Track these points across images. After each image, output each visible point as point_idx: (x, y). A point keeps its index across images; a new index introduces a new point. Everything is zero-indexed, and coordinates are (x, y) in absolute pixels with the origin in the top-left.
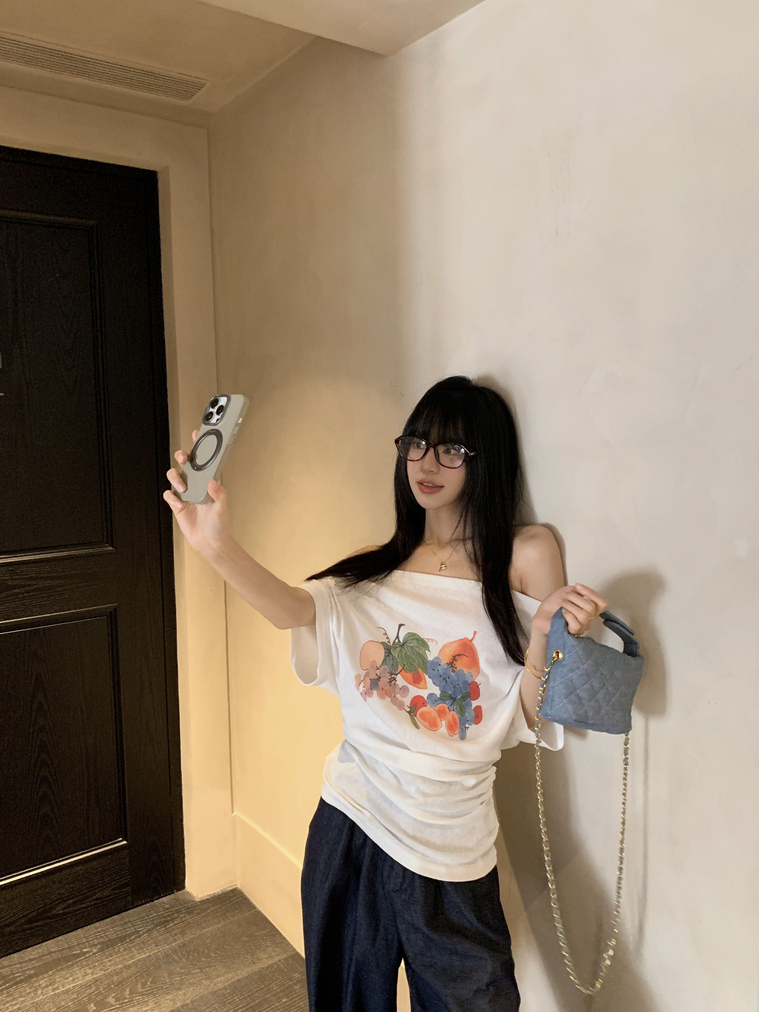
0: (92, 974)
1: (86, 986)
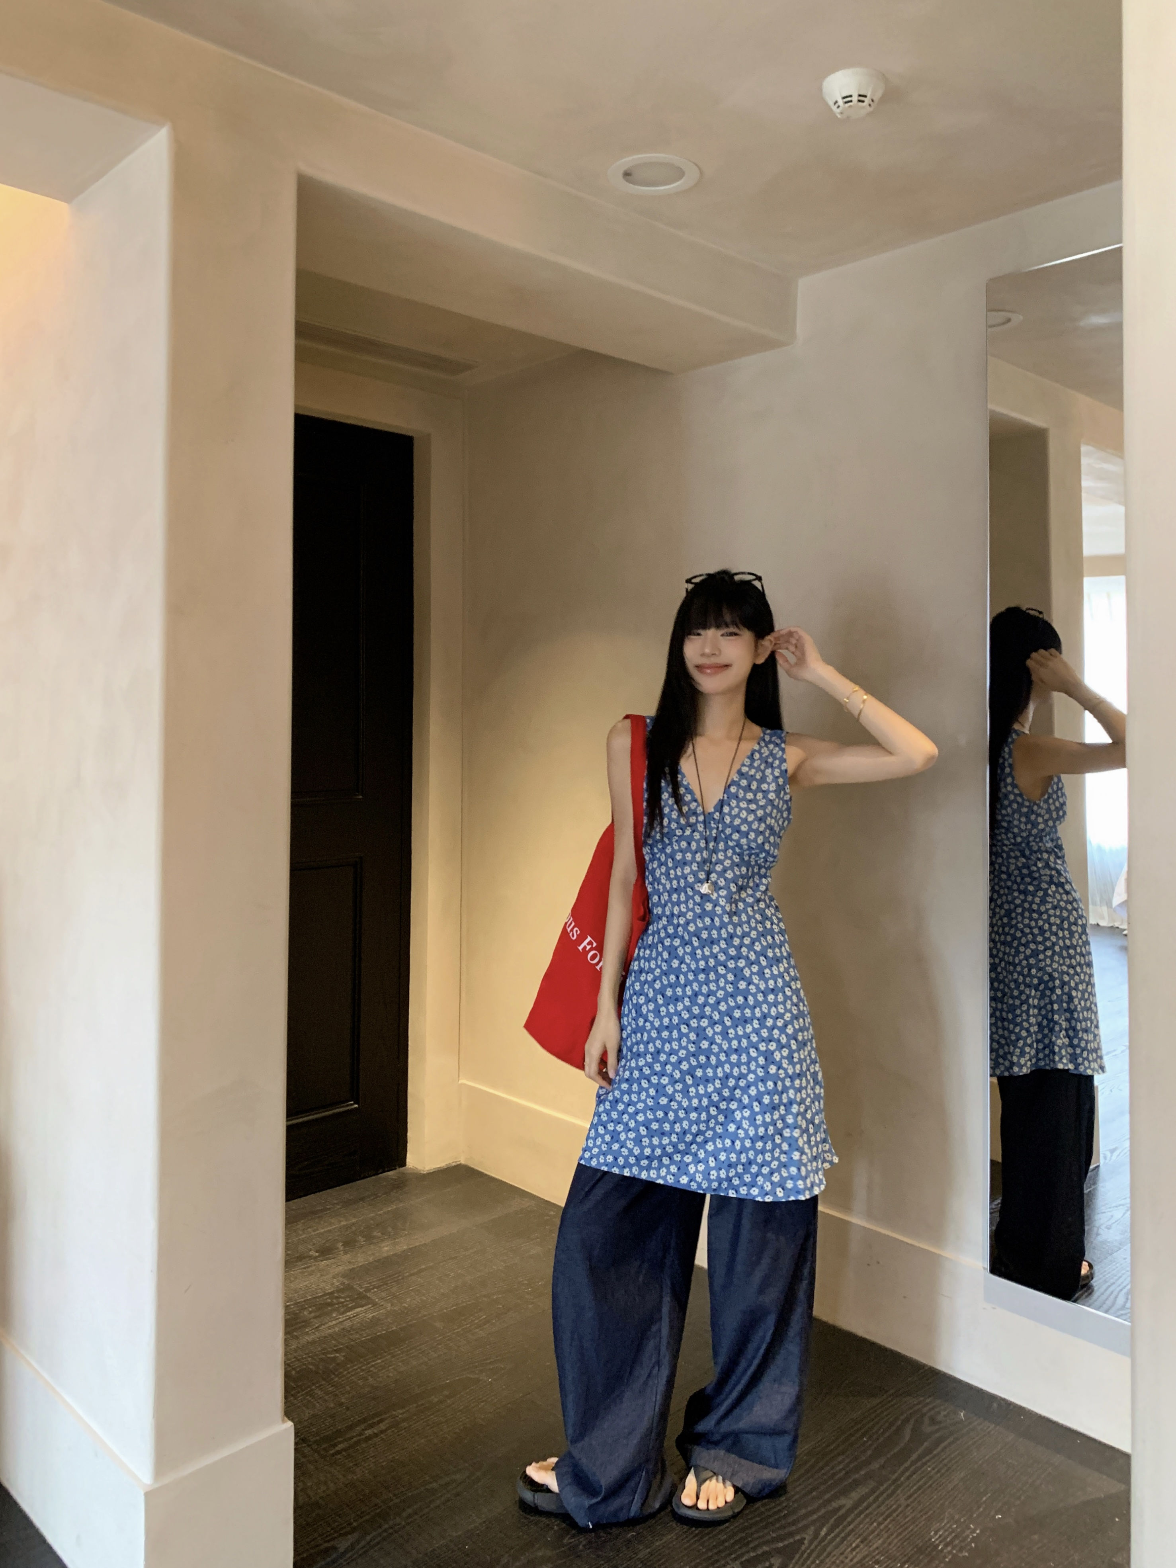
0: (346, 1220)
1: (347, 1227)
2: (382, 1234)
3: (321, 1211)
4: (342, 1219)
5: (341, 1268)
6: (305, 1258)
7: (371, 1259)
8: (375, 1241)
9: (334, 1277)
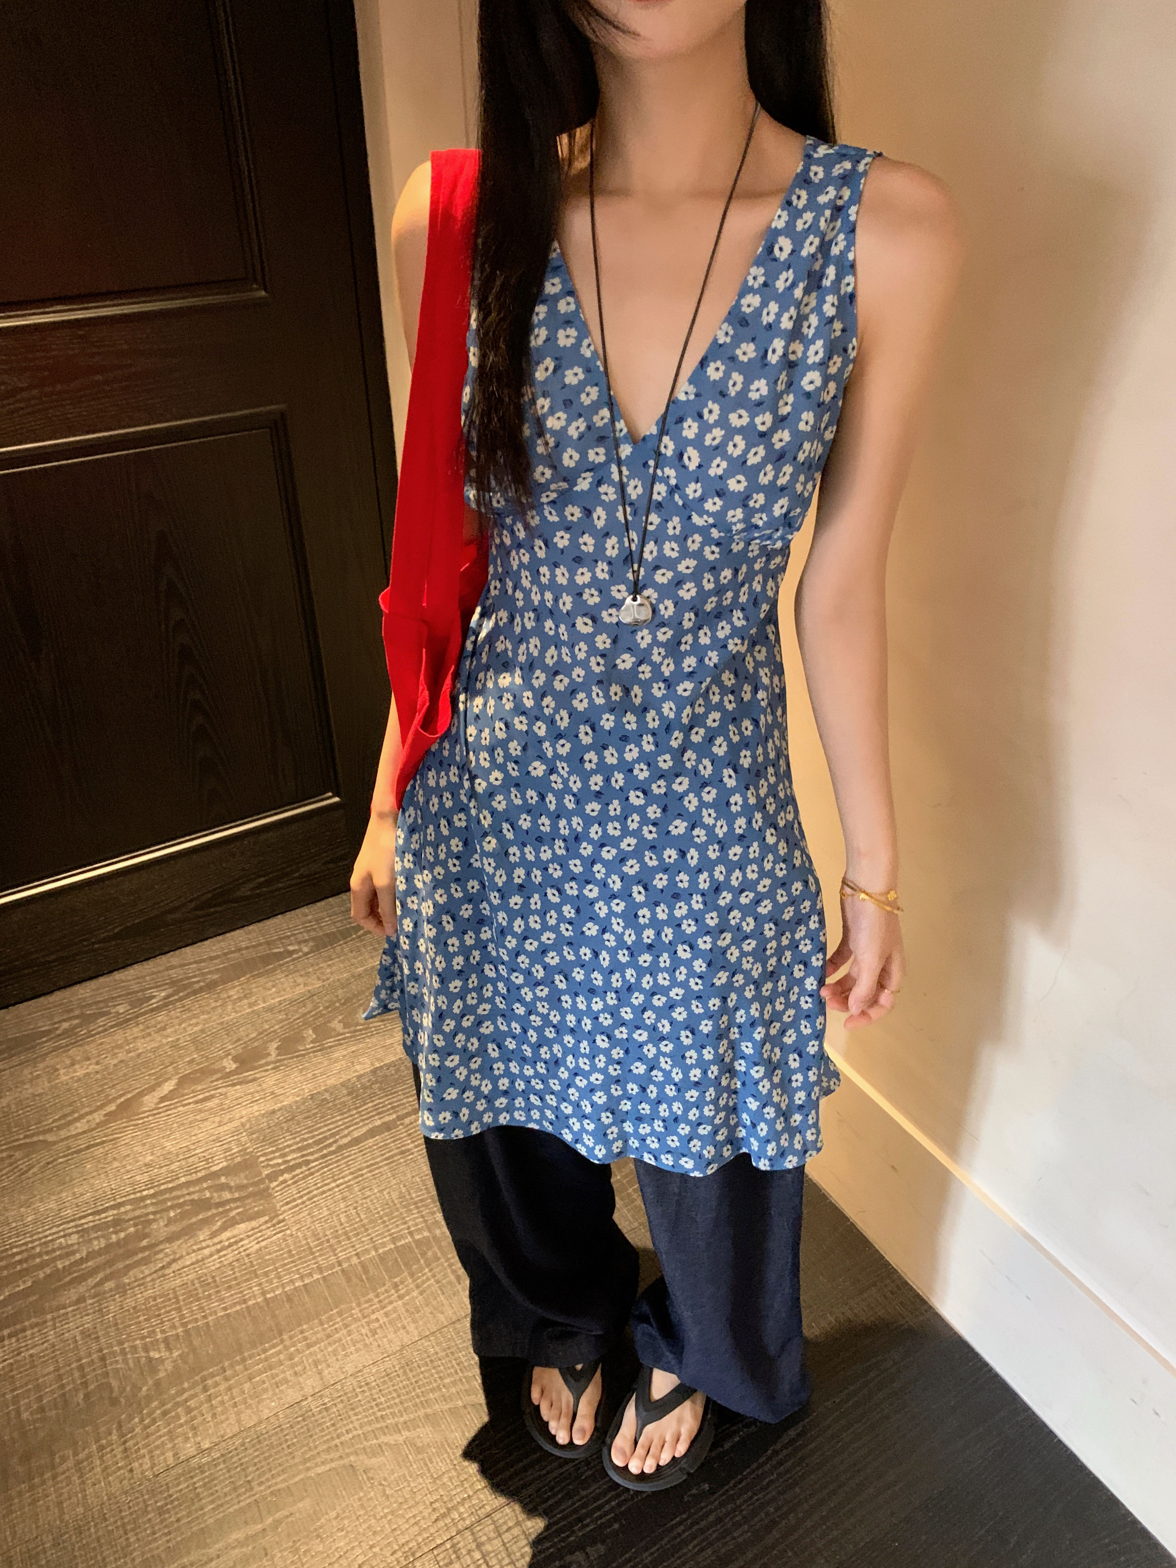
0: (305, 985)
1: (298, 1002)
2: (345, 1027)
3: (279, 956)
4: (300, 980)
5: (256, 1108)
6: (215, 1072)
7: (307, 1089)
8: (330, 1042)
9: (236, 1132)
